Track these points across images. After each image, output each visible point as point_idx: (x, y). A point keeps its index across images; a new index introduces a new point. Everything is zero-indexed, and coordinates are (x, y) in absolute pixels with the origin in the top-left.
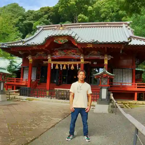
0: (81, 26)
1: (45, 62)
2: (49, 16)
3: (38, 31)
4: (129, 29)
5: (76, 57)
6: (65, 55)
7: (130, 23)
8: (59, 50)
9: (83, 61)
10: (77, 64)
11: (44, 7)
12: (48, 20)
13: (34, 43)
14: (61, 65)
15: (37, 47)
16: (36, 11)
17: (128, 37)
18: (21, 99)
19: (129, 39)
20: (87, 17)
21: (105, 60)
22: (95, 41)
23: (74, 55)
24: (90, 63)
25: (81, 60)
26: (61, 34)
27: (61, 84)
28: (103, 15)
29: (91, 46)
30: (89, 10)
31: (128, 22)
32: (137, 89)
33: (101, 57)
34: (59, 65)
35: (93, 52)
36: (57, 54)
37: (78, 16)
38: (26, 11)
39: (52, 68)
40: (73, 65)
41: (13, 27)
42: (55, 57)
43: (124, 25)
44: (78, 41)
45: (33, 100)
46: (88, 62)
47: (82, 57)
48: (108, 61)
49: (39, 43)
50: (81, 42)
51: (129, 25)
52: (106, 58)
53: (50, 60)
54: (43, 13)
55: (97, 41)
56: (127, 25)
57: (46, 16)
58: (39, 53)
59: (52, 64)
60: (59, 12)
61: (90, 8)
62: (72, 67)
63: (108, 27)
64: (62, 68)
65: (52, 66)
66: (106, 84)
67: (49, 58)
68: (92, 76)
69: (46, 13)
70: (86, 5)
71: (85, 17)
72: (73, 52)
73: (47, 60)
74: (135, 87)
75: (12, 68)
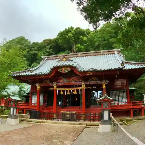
0: (79, 55)
1: (51, 89)
2: (51, 47)
3: (43, 61)
4: (120, 55)
5: (78, 83)
6: (68, 82)
7: (121, 50)
8: (63, 78)
9: (84, 87)
10: (80, 90)
11: (46, 39)
12: (50, 50)
13: (41, 72)
14: (65, 91)
15: (44, 76)
16: (40, 43)
17: (121, 62)
18: (32, 122)
19: (121, 64)
20: (83, 46)
21: (103, 85)
22: (94, 69)
23: (76, 81)
24: (90, 88)
25: (83, 86)
26: (64, 65)
27: (65, 107)
28: (96, 44)
29: (91, 74)
30: (84, 40)
31: (119, 50)
32: (132, 107)
33: (99, 82)
34: (64, 91)
35: (92, 78)
36: (61, 81)
37: (75, 45)
38: (32, 43)
39: (58, 94)
40: (75, 90)
41: (22, 58)
42: (60, 84)
43: (116, 53)
44: (79, 70)
45: (42, 122)
46: (89, 87)
47: (83, 83)
48: (106, 85)
49: (46, 73)
50: (82, 70)
51: (120, 51)
52: (104, 83)
53: (56, 87)
54: (46, 44)
55: (96, 69)
56: (118, 52)
57: (49, 47)
58: (46, 81)
59: (57, 90)
60: (60, 43)
61: (85, 38)
62: (75, 93)
63: (103, 55)
64: (67, 93)
65: (58, 92)
66: (107, 107)
67: (54, 85)
68: (92, 99)
69: (48, 44)
70: (82, 36)
71: (81, 46)
72: (75, 79)
73: (53, 87)
74: (130, 105)
75: (22, 93)
